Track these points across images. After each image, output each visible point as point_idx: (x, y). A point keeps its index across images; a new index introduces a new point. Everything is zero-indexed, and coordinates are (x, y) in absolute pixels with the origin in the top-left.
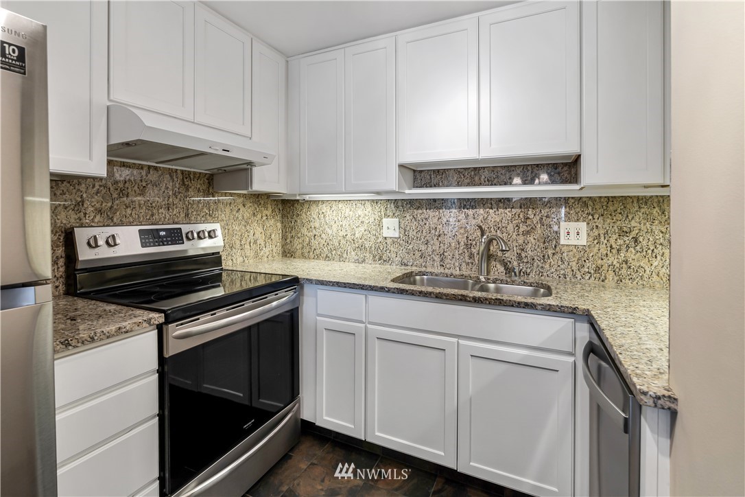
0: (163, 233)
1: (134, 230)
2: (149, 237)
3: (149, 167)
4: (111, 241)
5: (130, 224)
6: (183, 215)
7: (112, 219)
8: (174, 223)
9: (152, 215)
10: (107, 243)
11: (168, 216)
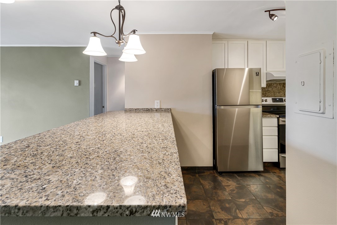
0: (278, 99)
1: (271, 98)
2: (274, 100)
3: (274, 83)
4: (266, 100)
5: (270, 97)
6: (283, 95)
7: (266, 96)
8: (281, 97)
9: (275, 95)
10: (265, 101)
11: (279, 95)
